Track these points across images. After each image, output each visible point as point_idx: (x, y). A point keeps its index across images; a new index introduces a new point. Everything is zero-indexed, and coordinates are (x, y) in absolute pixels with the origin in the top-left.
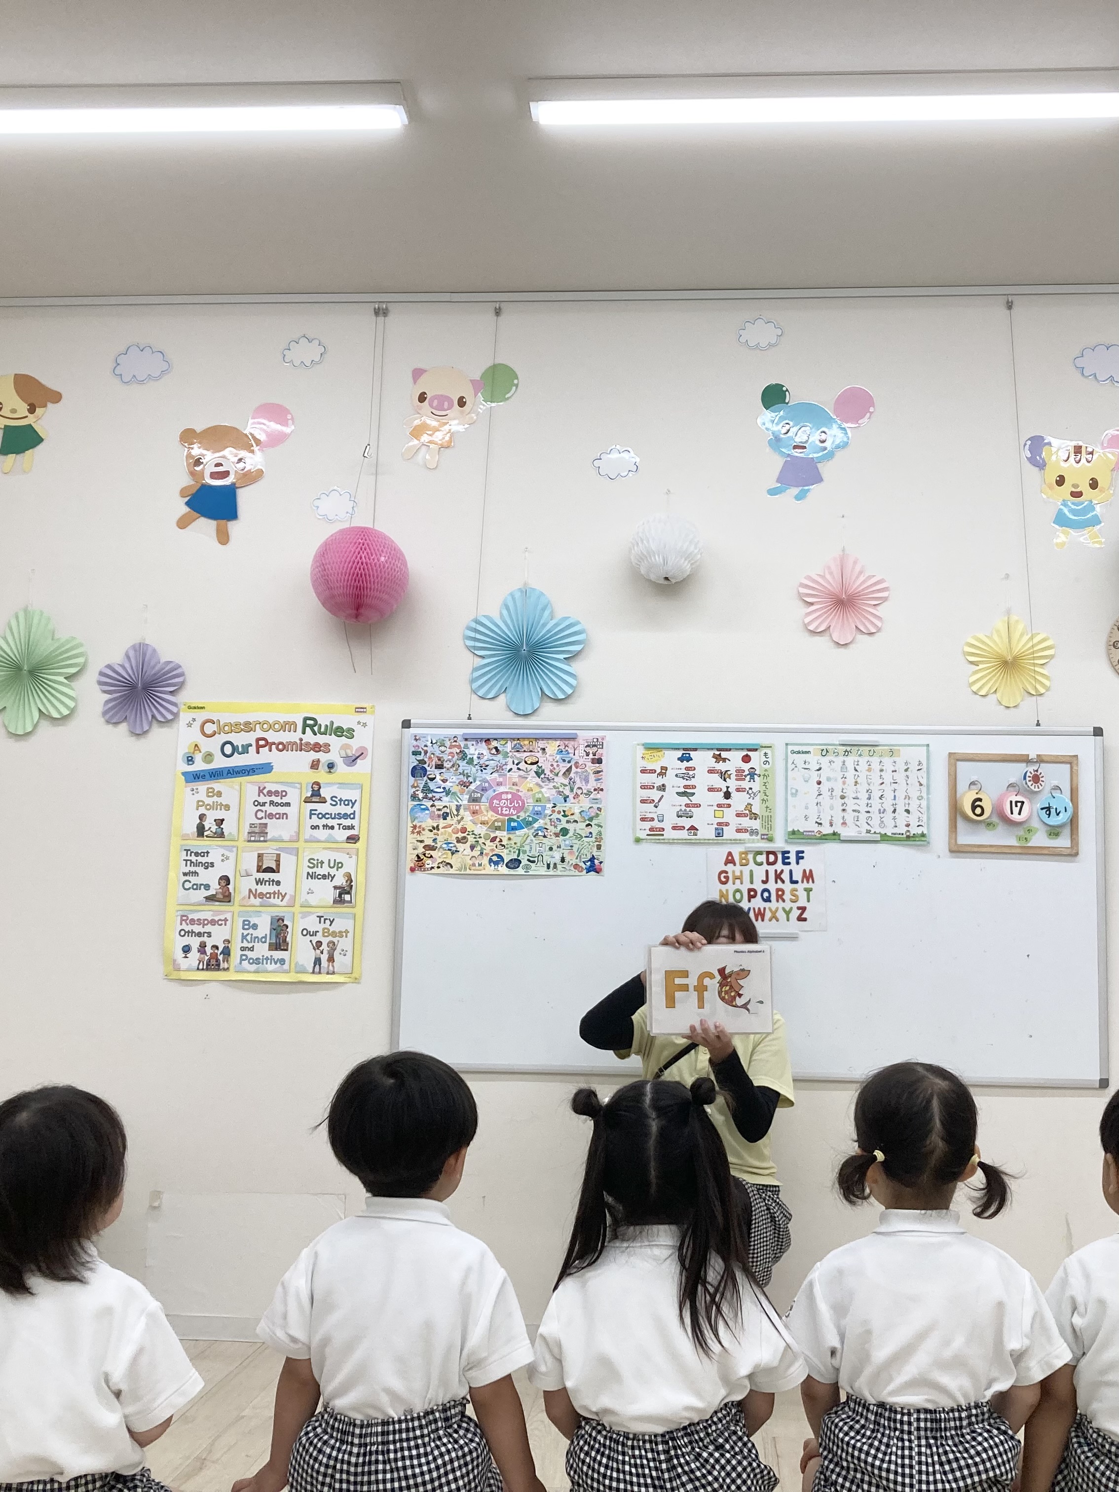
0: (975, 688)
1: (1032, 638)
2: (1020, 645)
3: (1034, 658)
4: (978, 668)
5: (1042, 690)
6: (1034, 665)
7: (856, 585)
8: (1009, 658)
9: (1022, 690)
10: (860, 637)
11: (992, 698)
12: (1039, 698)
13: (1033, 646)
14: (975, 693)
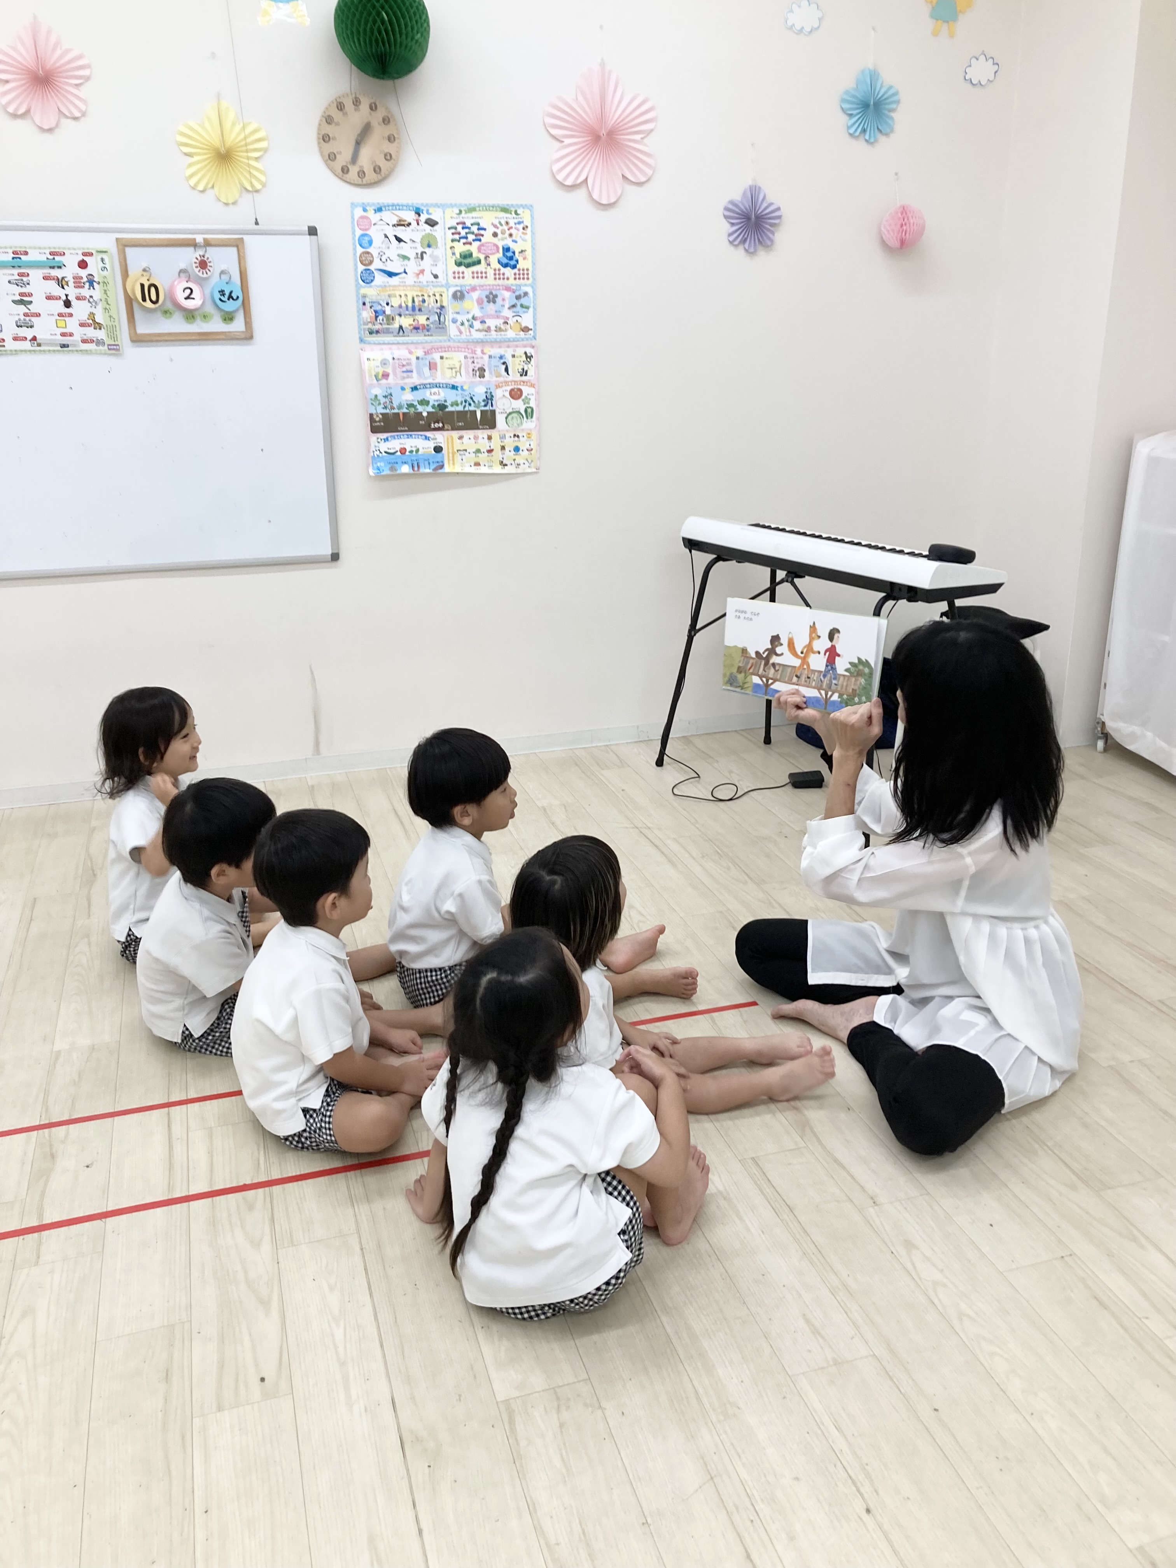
0: (192, 182)
1: (244, 128)
2: (233, 137)
3: (247, 151)
4: (191, 160)
5: (258, 186)
6: (248, 158)
7: (53, 60)
8: (223, 150)
9: (239, 185)
10: (64, 121)
11: (210, 193)
12: (255, 194)
13: (245, 138)
14: (193, 188)
